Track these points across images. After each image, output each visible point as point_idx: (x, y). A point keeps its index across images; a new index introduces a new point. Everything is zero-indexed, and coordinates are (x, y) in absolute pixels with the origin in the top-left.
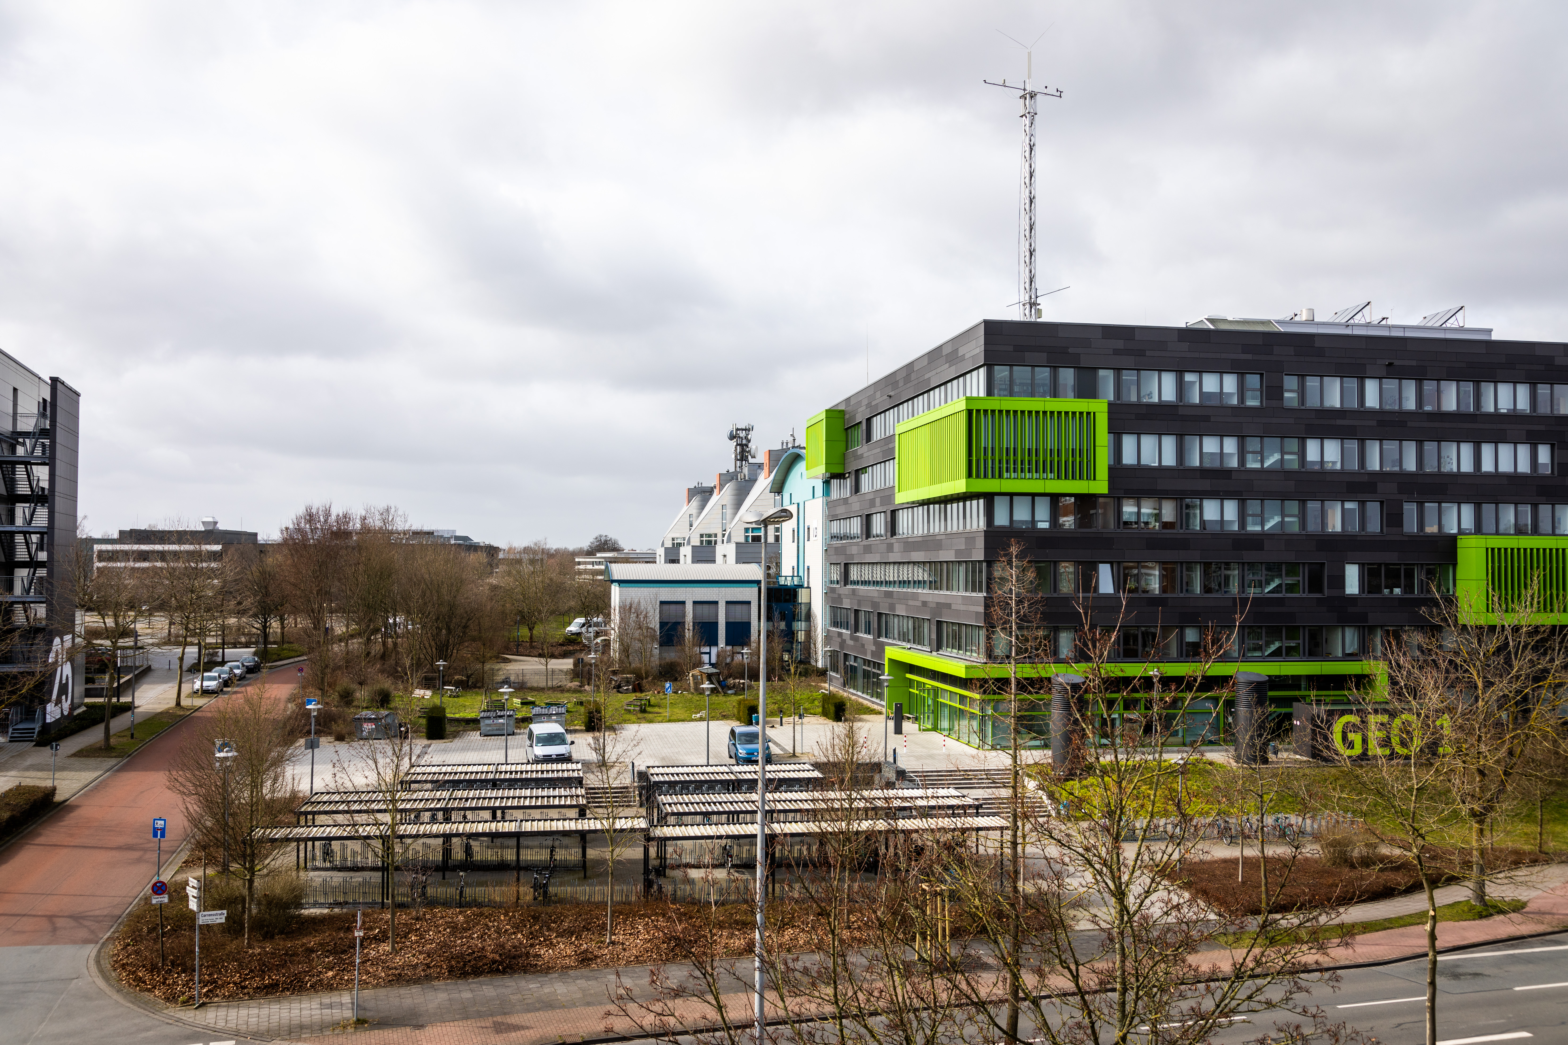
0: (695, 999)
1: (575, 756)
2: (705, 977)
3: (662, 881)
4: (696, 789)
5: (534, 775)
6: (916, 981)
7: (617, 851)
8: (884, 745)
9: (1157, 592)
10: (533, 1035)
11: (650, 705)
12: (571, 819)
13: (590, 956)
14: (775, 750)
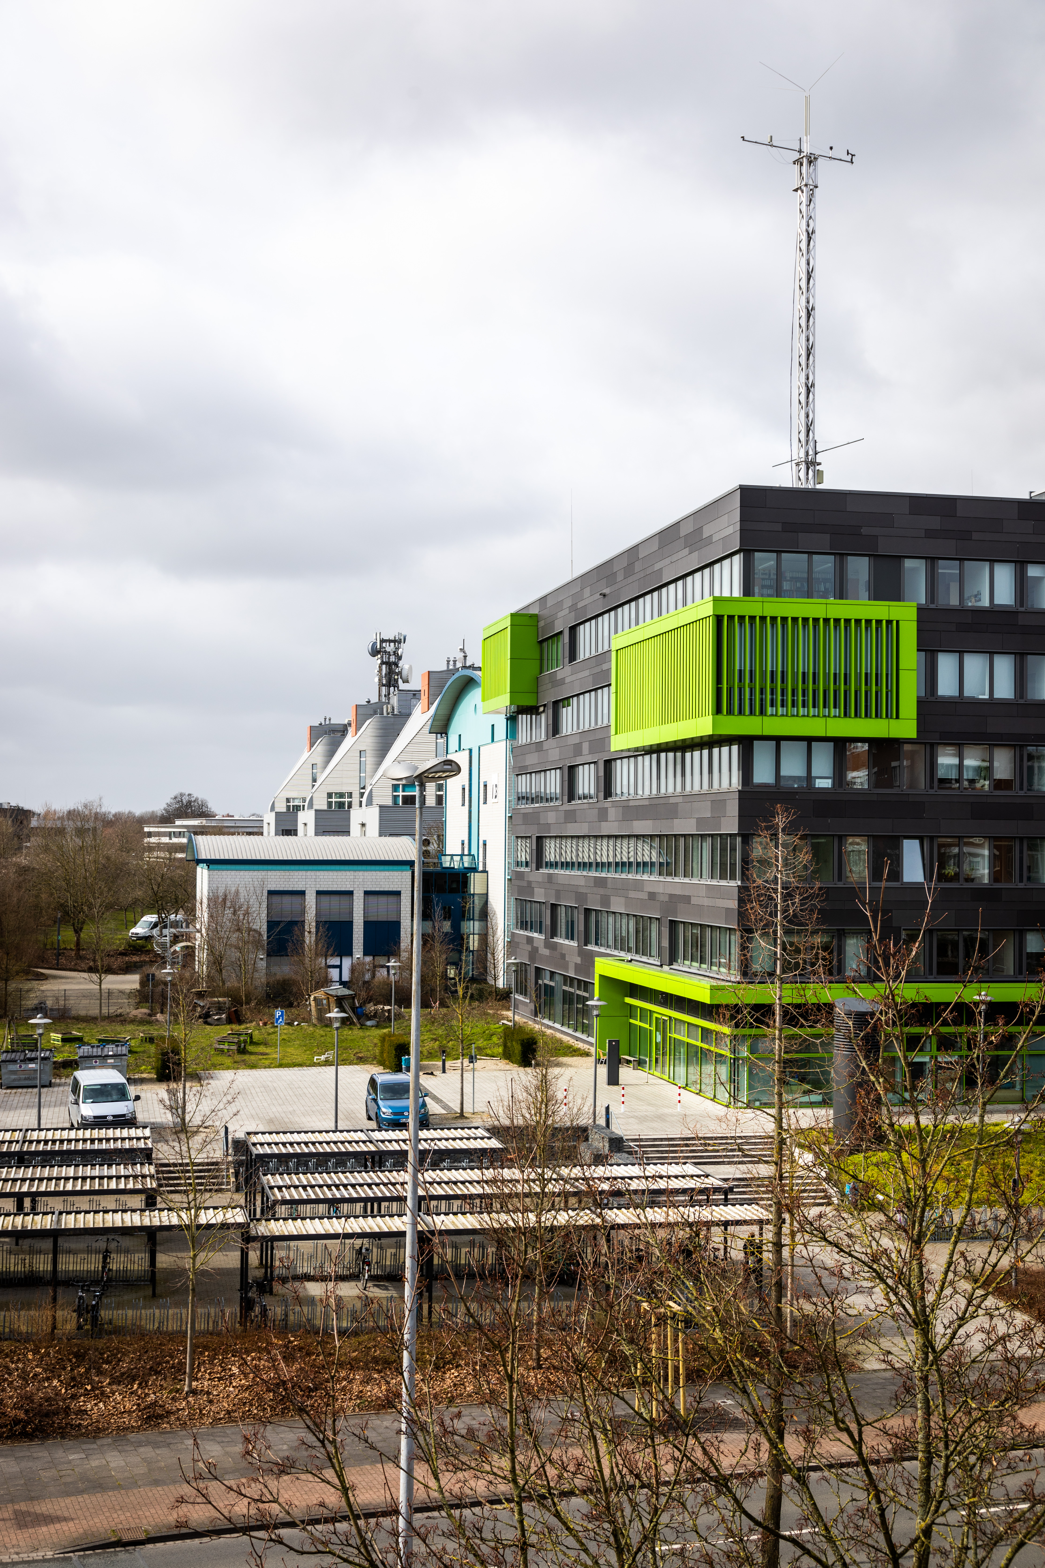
0: (310, 1477)
1: (141, 1118)
2: (324, 1446)
3: (267, 1300)
4: (318, 1165)
5: (80, 1146)
6: (630, 1448)
7: (202, 1256)
8: (592, 1101)
9: (986, 881)
10: (73, 1529)
11: (252, 1043)
12: (134, 1211)
13: (159, 1411)
14: (434, 1108)
